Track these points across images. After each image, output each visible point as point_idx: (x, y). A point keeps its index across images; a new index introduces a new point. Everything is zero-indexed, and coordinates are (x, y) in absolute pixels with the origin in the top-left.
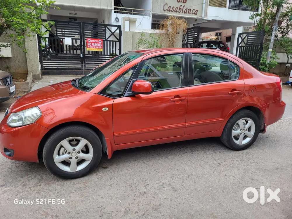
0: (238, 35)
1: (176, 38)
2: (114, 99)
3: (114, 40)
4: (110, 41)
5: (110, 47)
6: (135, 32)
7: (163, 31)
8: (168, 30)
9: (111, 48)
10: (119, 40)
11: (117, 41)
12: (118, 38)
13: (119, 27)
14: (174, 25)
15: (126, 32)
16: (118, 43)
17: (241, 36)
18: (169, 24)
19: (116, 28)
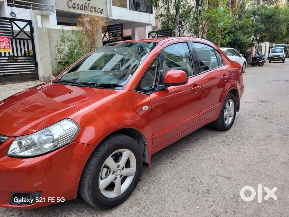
0: (148, 34)
1: (97, 35)
2: (149, 94)
3: (24, 38)
4: (20, 39)
5: (20, 47)
6: (50, 29)
7: (81, 28)
8: (86, 28)
9: (22, 47)
10: (32, 38)
11: (29, 39)
12: (30, 35)
13: (29, 22)
14: (93, 22)
15: (39, 29)
16: (30, 42)
17: (151, 34)
18: (87, 21)
19: (25, 23)
